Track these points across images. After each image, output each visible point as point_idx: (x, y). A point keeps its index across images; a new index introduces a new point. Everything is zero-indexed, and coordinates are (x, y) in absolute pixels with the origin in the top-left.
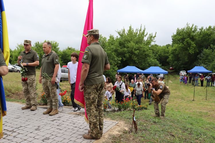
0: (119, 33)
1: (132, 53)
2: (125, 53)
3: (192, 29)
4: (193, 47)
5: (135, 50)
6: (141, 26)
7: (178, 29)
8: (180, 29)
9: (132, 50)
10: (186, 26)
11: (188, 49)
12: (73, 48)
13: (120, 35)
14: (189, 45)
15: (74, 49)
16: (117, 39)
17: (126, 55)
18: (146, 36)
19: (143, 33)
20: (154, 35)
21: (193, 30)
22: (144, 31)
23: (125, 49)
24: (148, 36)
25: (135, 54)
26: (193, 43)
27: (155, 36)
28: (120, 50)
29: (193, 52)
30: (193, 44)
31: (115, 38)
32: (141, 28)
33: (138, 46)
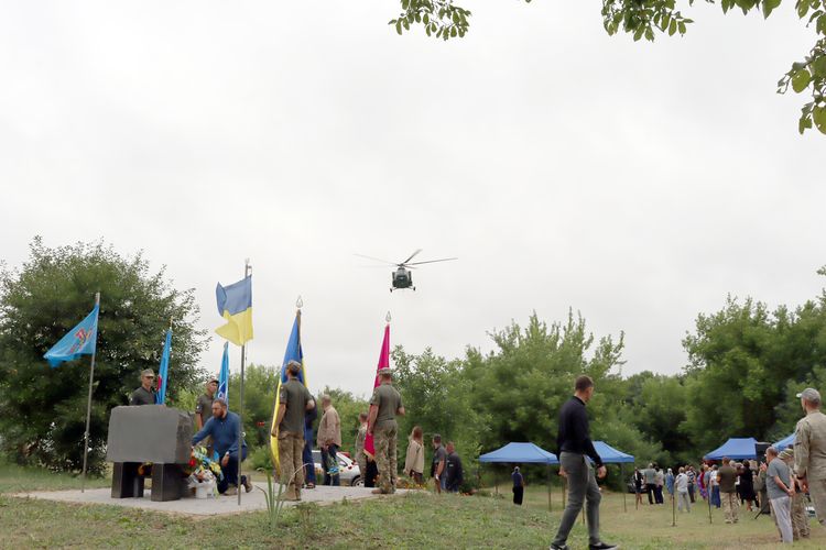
0: (498, 340)
1: (538, 404)
2: (516, 406)
3: (746, 312)
4: (754, 375)
5: (548, 394)
6: (571, 314)
7: (701, 318)
8: (707, 316)
9: (536, 396)
10: (727, 307)
11: (741, 383)
12: (345, 390)
13: (500, 345)
14: (743, 370)
15: (348, 394)
16: (492, 359)
17: (517, 411)
18: (588, 345)
19: (579, 337)
20: (616, 343)
21: (752, 316)
22: (581, 329)
23: (516, 392)
24: (596, 345)
25: (547, 408)
26: (755, 363)
27: (621, 346)
28: (500, 396)
29: (758, 395)
30: (756, 367)
31: (483, 355)
32: (571, 320)
33: (557, 381)
